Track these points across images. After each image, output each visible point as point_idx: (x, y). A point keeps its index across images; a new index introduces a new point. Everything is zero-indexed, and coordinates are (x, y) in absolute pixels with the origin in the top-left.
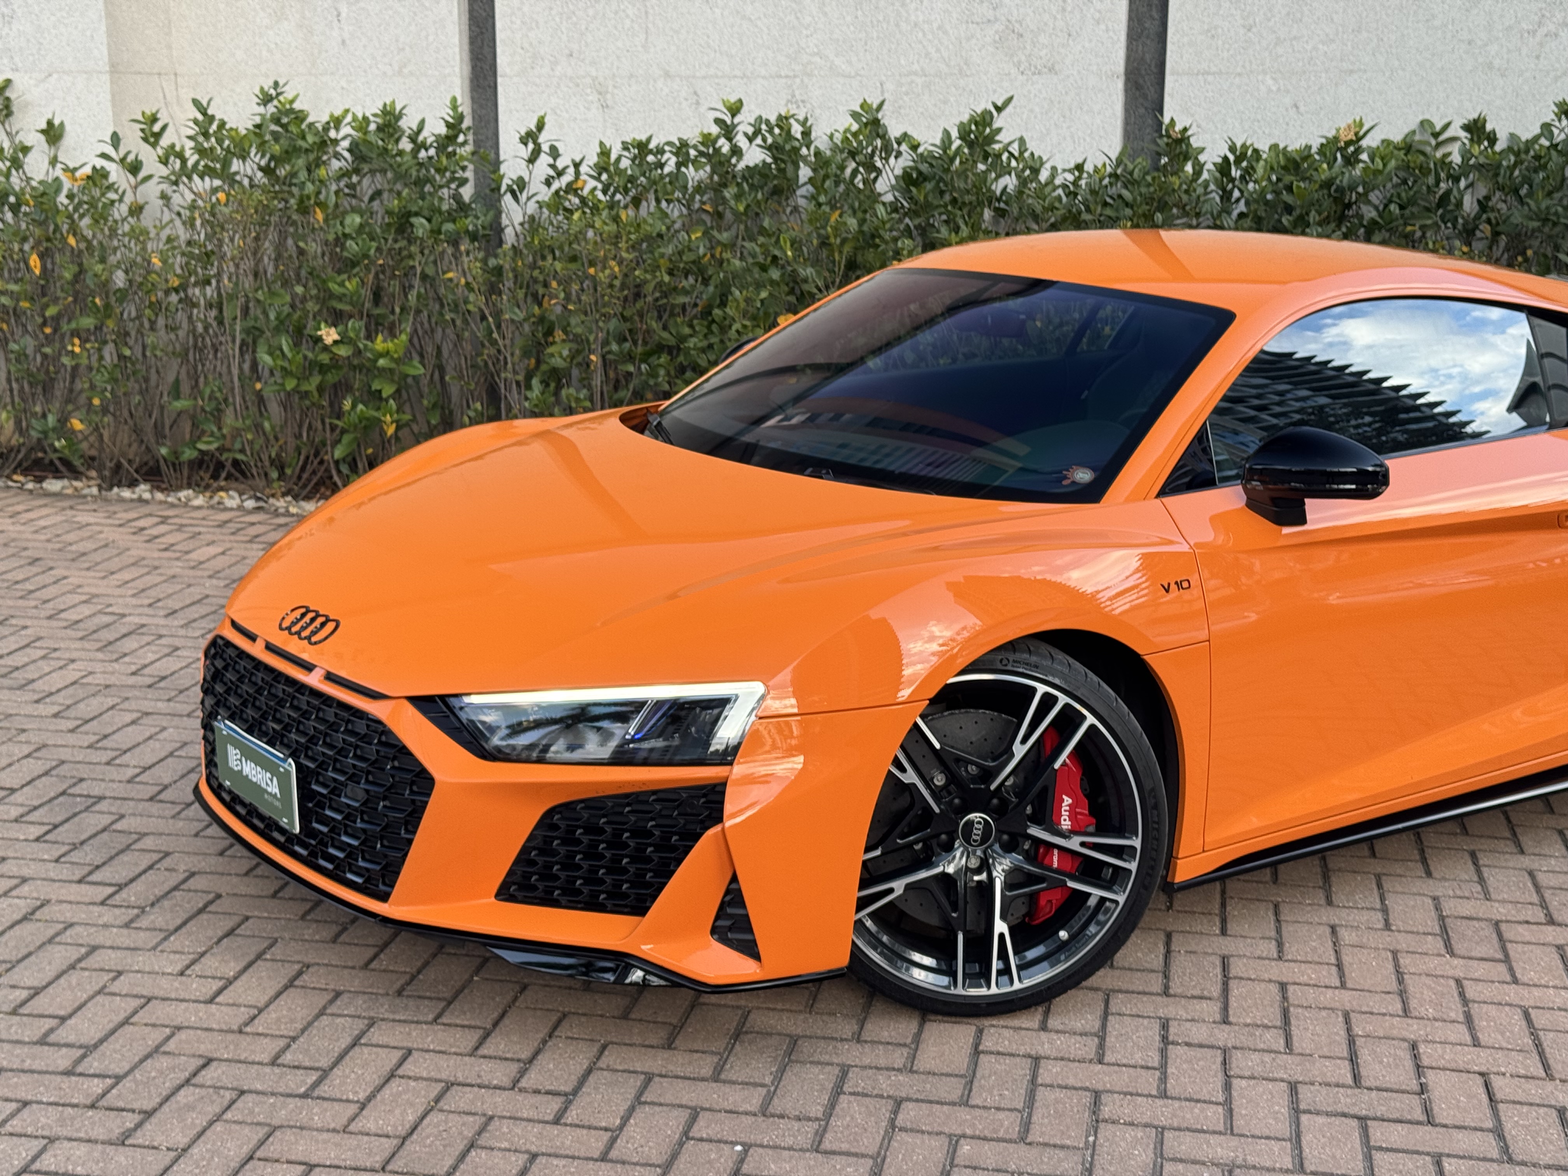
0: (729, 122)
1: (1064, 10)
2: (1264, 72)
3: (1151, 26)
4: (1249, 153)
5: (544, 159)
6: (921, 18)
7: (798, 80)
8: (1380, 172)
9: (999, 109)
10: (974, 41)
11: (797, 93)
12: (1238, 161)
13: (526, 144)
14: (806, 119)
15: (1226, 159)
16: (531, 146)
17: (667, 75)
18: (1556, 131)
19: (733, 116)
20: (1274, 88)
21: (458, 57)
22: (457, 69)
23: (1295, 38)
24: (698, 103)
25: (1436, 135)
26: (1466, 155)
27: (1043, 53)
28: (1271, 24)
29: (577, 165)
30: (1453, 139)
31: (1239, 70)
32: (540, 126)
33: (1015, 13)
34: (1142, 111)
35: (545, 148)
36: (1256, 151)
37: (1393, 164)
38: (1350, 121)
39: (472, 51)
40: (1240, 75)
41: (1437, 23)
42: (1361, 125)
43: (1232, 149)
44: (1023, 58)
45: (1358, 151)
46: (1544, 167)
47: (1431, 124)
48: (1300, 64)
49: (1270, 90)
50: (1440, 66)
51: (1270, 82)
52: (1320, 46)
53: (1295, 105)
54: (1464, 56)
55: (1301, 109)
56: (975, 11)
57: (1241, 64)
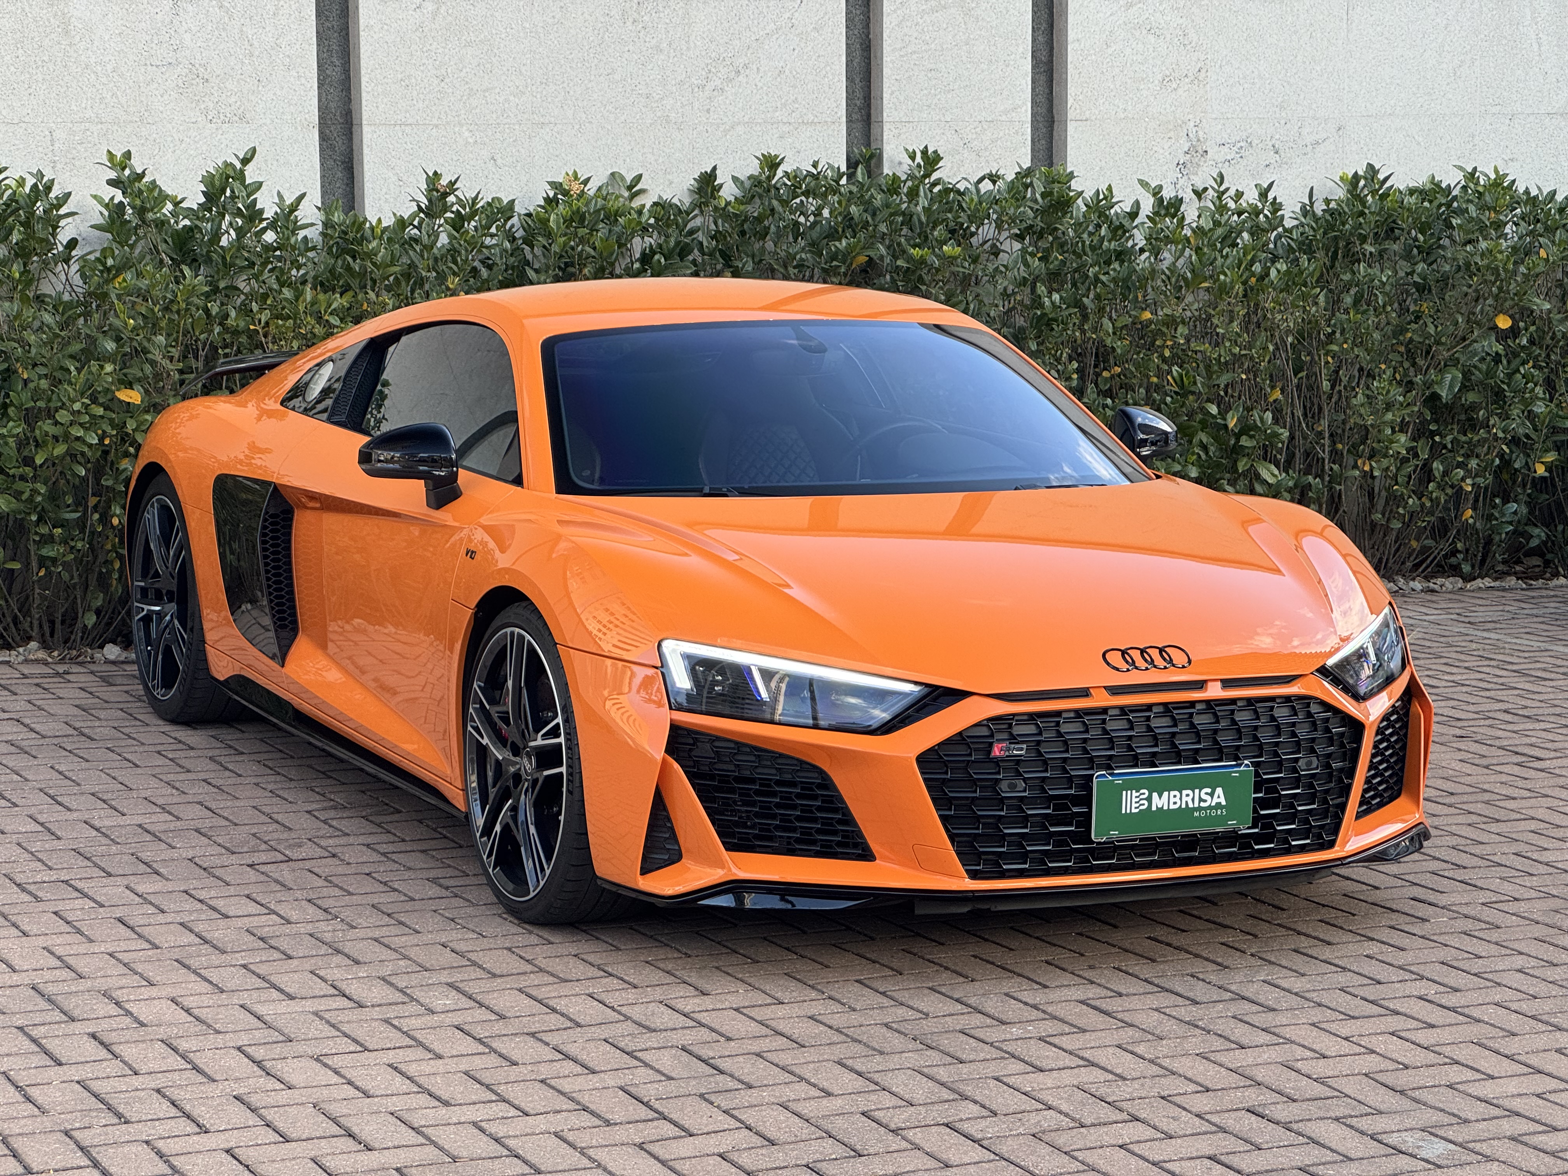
1: (251, 55)
2: (461, 125)
6: (93, 60)
10: (155, 86)
20: (470, 140)
23: (487, 90)
27: (232, 100)
28: (463, 74)
30: (643, 191)
31: (435, 121)
33: (198, 56)
38: (566, 174)
40: (437, 126)
41: (617, 77)
42: (576, 178)
44: (211, 105)
47: (623, 178)
48: (494, 116)
49: (467, 143)
50: (623, 118)
51: (467, 134)
52: (512, 98)
53: (493, 158)
54: (644, 110)
55: (499, 162)
56: (153, 52)
57: (437, 115)
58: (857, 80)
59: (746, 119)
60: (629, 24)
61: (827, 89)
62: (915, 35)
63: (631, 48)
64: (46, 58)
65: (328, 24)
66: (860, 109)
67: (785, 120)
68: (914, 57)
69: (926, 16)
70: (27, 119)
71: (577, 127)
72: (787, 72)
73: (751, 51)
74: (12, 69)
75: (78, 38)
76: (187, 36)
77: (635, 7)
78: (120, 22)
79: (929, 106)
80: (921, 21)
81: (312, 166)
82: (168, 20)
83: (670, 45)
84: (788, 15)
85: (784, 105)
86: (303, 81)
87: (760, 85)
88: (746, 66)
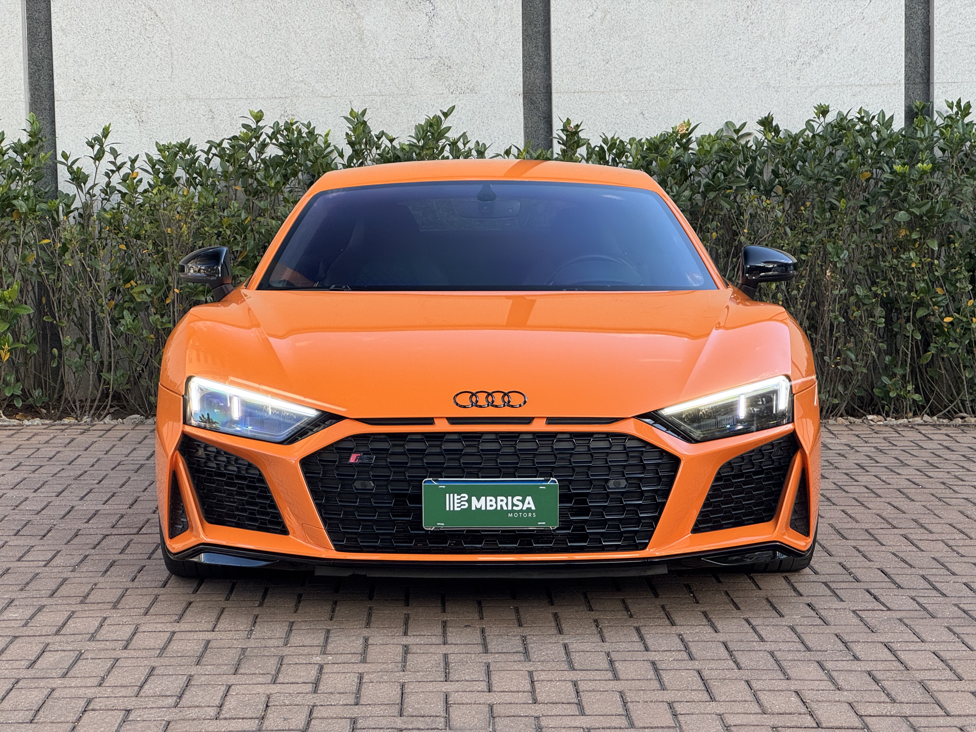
0: (254, 126)
1: (479, 50)
2: (620, 91)
3: (539, 60)
4: (618, 142)
5: (108, 157)
6: (377, 56)
7: (288, 101)
8: (709, 152)
9: (446, 115)
10: (417, 71)
11: (288, 109)
12: (610, 149)
13: (92, 147)
14: (309, 123)
15: (601, 148)
16: (97, 147)
17: (189, 98)
18: (816, 125)
19: (258, 122)
20: (627, 102)
21: (23, 87)
22: (22, 97)
23: (638, 68)
24: (213, 118)
25: (737, 131)
26: (758, 142)
27: (466, 79)
28: (622, 58)
29: (133, 161)
30: (749, 134)
31: (602, 90)
32: (106, 132)
33: (445, 52)
34: (536, 118)
35: (107, 149)
36: (621, 142)
37: (716, 147)
38: (682, 122)
39: (31, 84)
40: (603, 93)
41: (731, 57)
42: (689, 124)
43: (605, 141)
44: (452, 83)
45: (689, 141)
46: (812, 147)
47: (733, 125)
48: (643, 85)
49: (624, 103)
50: (735, 85)
51: (624, 97)
52: (655, 73)
53: (642, 113)
54: (751, 79)
55: (646, 115)
56: (416, 50)
57: (603, 85)
58: (920, 55)
59: (827, 83)
60: (740, 21)
61: (889, 61)
62: (959, 21)
63: (742, 37)
64: (348, 56)
65: (535, 30)
66: (922, 75)
67: (857, 83)
68: (959, 36)
69: (968, 9)
70: (336, 94)
71: (701, 91)
72: (859, 50)
73: (831, 36)
74: (327, 63)
75: (368, 43)
76: (439, 39)
77: (745, 9)
78: (395, 32)
79: (970, 71)
80: (964, 12)
81: (518, 120)
82: (425, 30)
83: (771, 34)
84: (860, 10)
85: (857, 73)
86: (513, 65)
87: (838, 59)
88: (827, 47)
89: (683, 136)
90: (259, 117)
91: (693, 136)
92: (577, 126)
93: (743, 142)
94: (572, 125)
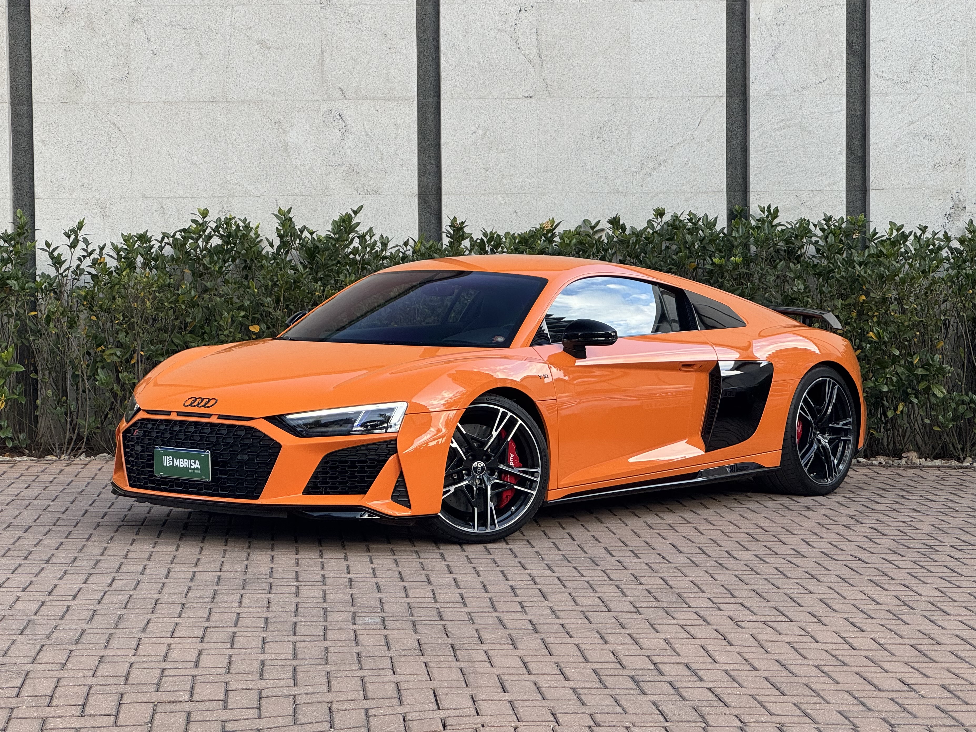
0: (201, 221)
1: (382, 159)
2: (497, 194)
3: (432, 168)
4: (495, 236)
5: (81, 245)
6: (299, 164)
7: (225, 199)
8: (568, 245)
9: (356, 213)
10: (331, 176)
11: (225, 206)
12: (489, 242)
13: (69, 237)
14: (245, 219)
15: (482, 240)
16: (73, 237)
17: (144, 197)
18: (655, 225)
19: (204, 218)
20: (502, 202)
21: (9, 187)
22: (8, 195)
23: (512, 175)
24: (163, 213)
25: (593, 228)
26: (609, 237)
27: (371, 183)
28: (499, 167)
29: (102, 249)
30: (602, 230)
31: (483, 192)
32: (81, 225)
33: (354, 161)
34: (428, 215)
35: (81, 239)
36: (498, 235)
37: (574, 241)
38: (547, 220)
39: (14, 184)
40: (483, 195)
41: (588, 167)
42: (553, 221)
43: (485, 234)
44: (360, 186)
45: (554, 235)
46: (651, 242)
47: (589, 222)
48: (516, 189)
49: (501, 203)
50: (591, 190)
51: (500, 199)
52: (526, 179)
53: (515, 212)
54: (603, 185)
55: (519, 214)
56: (330, 159)
57: (483, 189)
58: (739, 169)
59: (665, 190)
60: (595, 139)
61: (714, 173)
62: (770, 142)
63: (596, 152)
64: (275, 163)
65: (428, 143)
66: (741, 185)
67: (689, 191)
68: (770, 154)
69: (777, 132)
70: (265, 194)
71: (564, 195)
72: (690, 164)
73: (668, 152)
74: (258, 169)
75: (291, 153)
76: (349, 150)
77: (599, 130)
78: (313, 144)
79: (779, 182)
80: (774, 135)
81: (414, 216)
82: (338, 142)
83: (619, 150)
84: (690, 132)
85: (688, 182)
86: (410, 172)
87: (673, 171)
88: (665, 161)
89: (549, 231)
90: (205, 214)
91: (557, 231)
92: (462, 223)
93: (597, 237)
94: (458, 222)
